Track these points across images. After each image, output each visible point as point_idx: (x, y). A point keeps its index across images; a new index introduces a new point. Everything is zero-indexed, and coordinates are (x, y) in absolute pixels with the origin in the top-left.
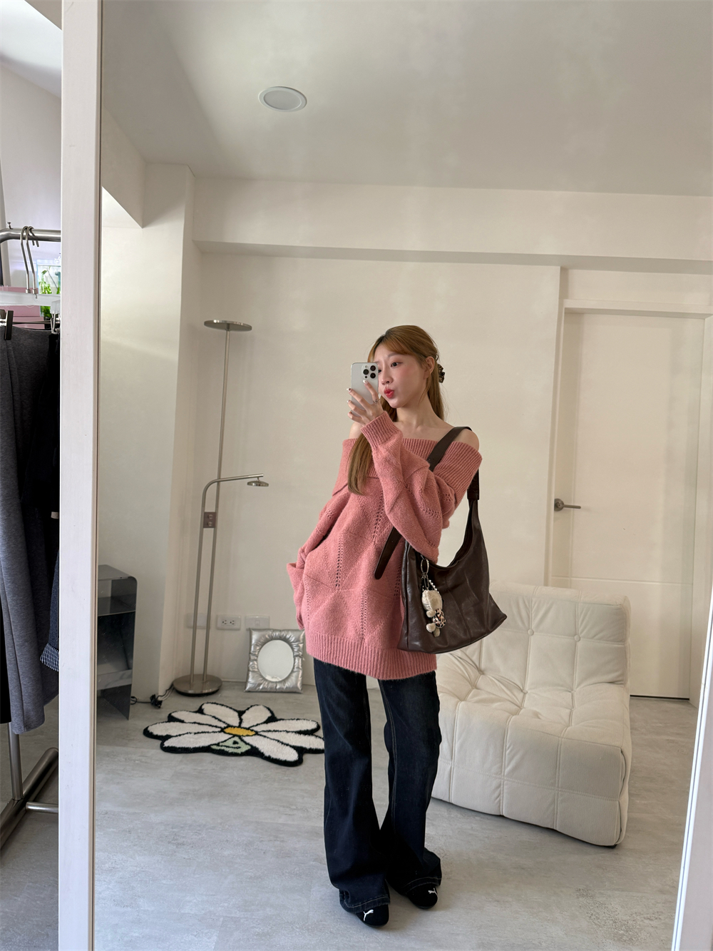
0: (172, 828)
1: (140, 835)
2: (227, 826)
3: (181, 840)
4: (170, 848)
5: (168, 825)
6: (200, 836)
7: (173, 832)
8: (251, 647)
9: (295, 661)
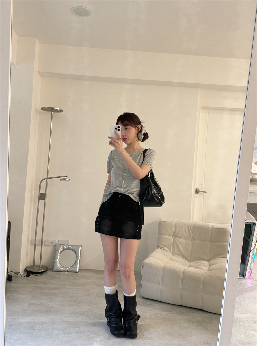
0: (31, 324)
1: (16, 326)
2: (54, 323)
3: (35, 328)
4: (30, 331)
5: (29, 323)
6: (43, 327)
7: (31, 325)
8: (56, 252)
9: (76, 258)
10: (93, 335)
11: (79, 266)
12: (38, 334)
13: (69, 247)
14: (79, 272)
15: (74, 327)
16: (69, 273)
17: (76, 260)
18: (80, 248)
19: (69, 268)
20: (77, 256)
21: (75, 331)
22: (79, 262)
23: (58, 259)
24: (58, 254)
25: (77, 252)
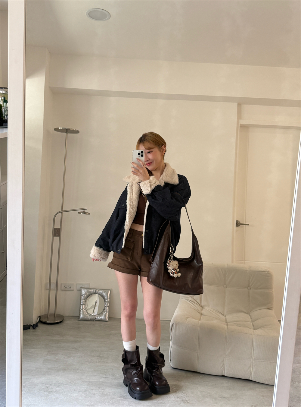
0: (46, 385)
1: (29, 388)
2: (74, 384)
3: (51, 390)
4: (45, 394)
5: (44, 383)
6: (60, 388)
7: (47, 387)
8: (81, 298)
9: (105, 305)
10: (120, 398)
11: (109, 314)
12: (54, 397)
13: (96, 291)
14: (108, 321)
15: (97, 388)
17: (105, 307)
18: (109, 292)
19: (97, 316)
20: (105, 302)
21: (98, 393)
22: (108, 309)
23: (84, 306)
24: (83, 299)
25: (106, 298)
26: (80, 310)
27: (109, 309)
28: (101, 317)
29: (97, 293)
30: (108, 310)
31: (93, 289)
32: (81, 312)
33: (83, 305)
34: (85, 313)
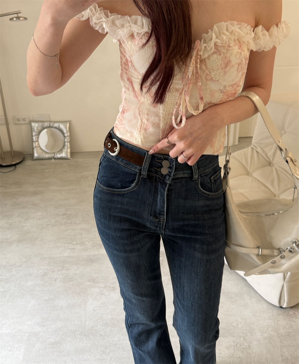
8: (32, 134)
9: (65, 140)
11: (71, 150)
13: (50, 124)
14: (71, 159)
15: (60, 268)
16: (57, 161)
17: (65, 142)
18: (68, 125)
19: (56, 154)
20: (65, 137)
21: (61, 277)
22: (69, 144)
23: (37, 143)
24: (35, 135)
25: (65, 131)
26: (33, 149)
27: (71, 145)
28: (61, 155)
29: (52, 127)
30: (69, 146)
31: (47, 121)
32: (35, 151)
33: (35, 142)
34: (40, 151)
